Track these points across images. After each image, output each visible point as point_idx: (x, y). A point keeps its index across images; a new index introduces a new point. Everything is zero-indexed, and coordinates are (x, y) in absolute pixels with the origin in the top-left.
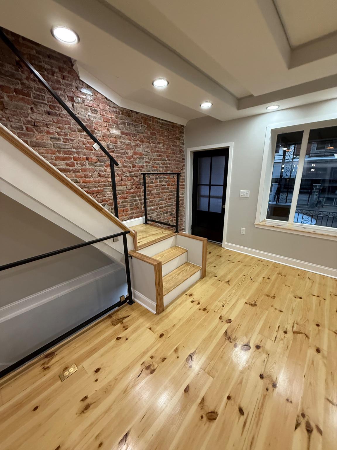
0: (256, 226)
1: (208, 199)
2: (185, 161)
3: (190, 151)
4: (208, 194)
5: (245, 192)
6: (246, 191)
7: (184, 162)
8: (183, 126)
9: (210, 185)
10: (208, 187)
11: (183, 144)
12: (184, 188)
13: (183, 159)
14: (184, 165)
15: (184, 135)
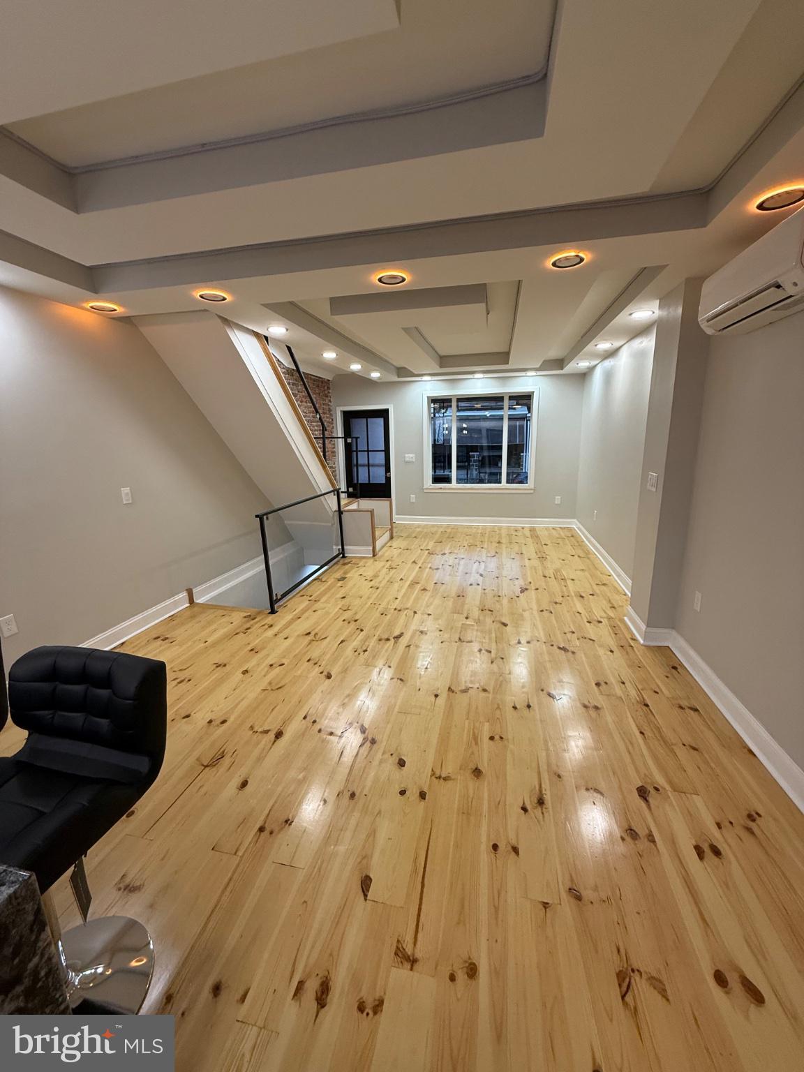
0: (425, 491)
1: (367, 468)
2: (334, 422)
3: (341, 411)
4: (367, 463)
5: (410, 457)
6: (411, 455)
7: (332, 423)
8: (329, 380)
9: (368, 451)
10: (366, 453)
11: (330, 401)
12: (335, 456)
13: (332, 420)
14: (333, 428)
15: (330, 391)
